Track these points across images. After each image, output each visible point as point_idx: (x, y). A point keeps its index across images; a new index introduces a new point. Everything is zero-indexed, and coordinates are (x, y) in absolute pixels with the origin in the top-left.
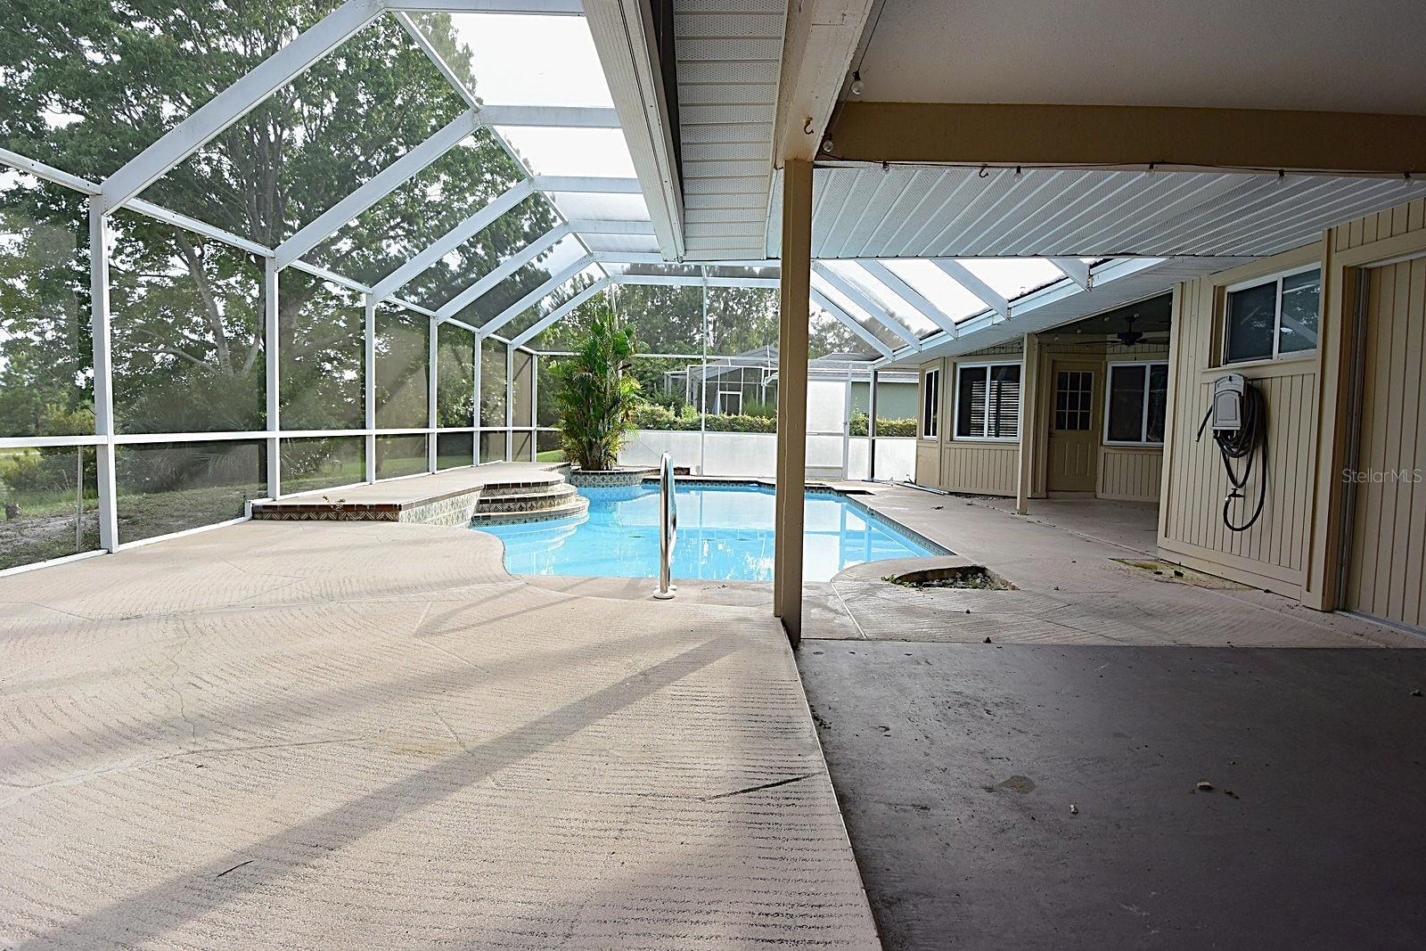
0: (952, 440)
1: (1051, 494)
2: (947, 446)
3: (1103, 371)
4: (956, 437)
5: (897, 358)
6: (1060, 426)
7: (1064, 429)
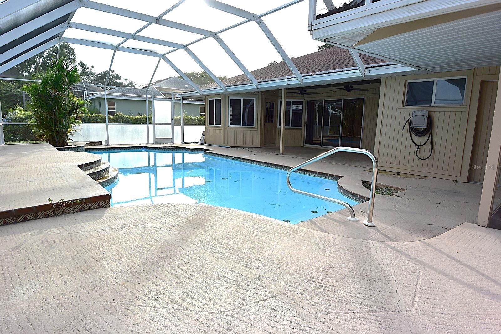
0: (228, 127)
1: (265, 145)
2: (226, 129)
3: (277, 102)
4: (230, 126)
5: (203, 93)
6: (266, 122)
7: (267, 122)
